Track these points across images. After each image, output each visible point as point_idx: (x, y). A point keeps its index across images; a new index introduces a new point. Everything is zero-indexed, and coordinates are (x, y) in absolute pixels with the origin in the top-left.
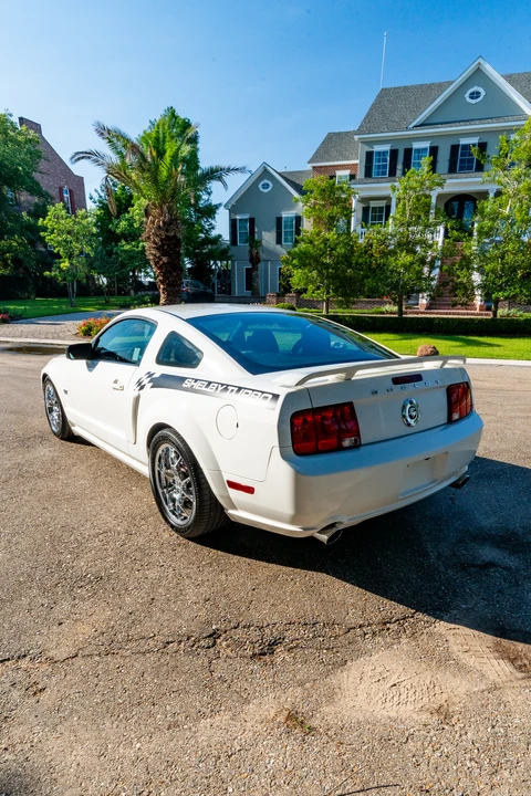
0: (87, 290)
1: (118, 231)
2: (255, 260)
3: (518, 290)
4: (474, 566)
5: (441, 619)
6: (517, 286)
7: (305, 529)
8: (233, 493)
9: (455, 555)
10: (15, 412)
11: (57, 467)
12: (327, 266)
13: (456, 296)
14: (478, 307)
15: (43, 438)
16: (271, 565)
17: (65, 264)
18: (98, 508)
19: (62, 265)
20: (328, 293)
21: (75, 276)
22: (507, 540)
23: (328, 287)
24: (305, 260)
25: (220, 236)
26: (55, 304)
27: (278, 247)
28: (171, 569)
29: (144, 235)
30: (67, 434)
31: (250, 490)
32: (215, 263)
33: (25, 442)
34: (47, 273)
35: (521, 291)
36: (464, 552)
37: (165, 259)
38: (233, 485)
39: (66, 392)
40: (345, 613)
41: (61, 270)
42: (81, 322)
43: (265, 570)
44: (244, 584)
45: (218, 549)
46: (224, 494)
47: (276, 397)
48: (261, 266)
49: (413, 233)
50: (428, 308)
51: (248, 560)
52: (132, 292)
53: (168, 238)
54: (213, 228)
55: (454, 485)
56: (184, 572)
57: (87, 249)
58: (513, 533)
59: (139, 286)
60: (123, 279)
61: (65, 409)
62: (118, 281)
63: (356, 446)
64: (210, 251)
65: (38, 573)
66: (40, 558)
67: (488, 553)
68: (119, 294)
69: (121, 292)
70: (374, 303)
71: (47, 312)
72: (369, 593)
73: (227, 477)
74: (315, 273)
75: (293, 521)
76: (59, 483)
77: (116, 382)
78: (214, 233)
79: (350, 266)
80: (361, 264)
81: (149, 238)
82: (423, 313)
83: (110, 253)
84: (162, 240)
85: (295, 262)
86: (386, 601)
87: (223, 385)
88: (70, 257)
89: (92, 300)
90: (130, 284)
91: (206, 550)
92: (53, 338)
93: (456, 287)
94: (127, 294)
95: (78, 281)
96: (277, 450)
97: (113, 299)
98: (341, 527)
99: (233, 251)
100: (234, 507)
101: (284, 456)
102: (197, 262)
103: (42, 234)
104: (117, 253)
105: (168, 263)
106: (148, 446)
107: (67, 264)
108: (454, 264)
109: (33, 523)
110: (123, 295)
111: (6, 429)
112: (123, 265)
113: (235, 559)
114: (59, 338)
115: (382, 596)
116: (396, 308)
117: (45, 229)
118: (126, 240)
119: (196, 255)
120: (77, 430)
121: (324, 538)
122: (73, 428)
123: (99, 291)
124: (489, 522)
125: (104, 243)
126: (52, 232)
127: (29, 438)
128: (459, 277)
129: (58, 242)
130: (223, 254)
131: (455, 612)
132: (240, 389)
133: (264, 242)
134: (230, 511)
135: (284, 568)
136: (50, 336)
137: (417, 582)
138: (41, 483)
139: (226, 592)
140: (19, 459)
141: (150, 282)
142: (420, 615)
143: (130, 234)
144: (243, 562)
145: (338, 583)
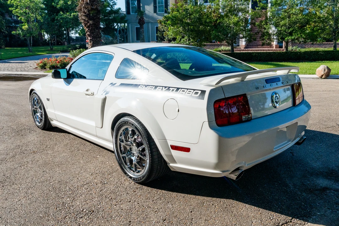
0: (38, 42)
1: (58, 6)
2: (141, 22)
3: (299, 35)
4: (317, 190)
5: (308, 221)
6: (299, 33)
7: (223, 172)
8: (175, 153)
9: (304, 185)
10: (8, 115)
11: (45, 146)
12: (188, 24)
13: (263, 40)
14: (274, 46)
15: (30, 130)
16: (197, 197)
17: (25, 27)
18: (79, 169)
19: (23, 27)
20: (189, 40)
21: (31, 34)
22: (330, 174)
23: (189, 37)
24: (175, 21)
25: (120, 9)
26: (19, 51)
27: (155, 14)
28: (136, 203)
29: (78, 8)
30: (48, 126)
31: (187, 150)
32: (117, 24)
33: (20, 132)
34: (13, 32)
35: (301, 36)
36: (309, 183)
37: (91, 22)
38: (174, 148)
39: (48, 100)
40: (250, 222)
41: (22, 30)
42: (39, 61)
43: (195, 200)
44: (184, 209)
45: (162, 189)
46: (168, 153)
47: (203, 92)
48: (145, 26)
49: (237, 5)
50: (246, 48)
51: (183, 195)
52: (66, 43)
53: (92, 9)
54: (115, 4)
55: (297, 143)
56: (145, 204)
57: (39, 18)
58: (332, 170)
59: (70, 39)
60: (60, 35)
61: (47, 110)
62: (57, 37)
63: (249, 120)
64: (114, 18)
65: (51, 211)
66: (50, 201)
67: (323, 182)
68: (58, 44)
69: (59, 43)
70: (215, 45)
71: (14, 56)
72: (261, 210)
73: (170, 143)
74: (181, 29)
75: (216, 167)
76: (49, 156)
77: (87, 90)
78: (116, 7)
79: (201, 24)
80: (208, 23)
81: (81, 10)
82: (244, 50)
83: (53, 20)
84: (89, 11)
85: (169, 22)
86: (273, 213)
87: (165, 87)
88: (28, 21)
89: (42, 48)
90: (65, 38)
91: (154, 190)
92: (21, 71)
93: (263, 35)
94: (62, 44)
95: (33, 37)
96: (207, 124)
97: (55, 48)
98: (244, 169)
99: (128, 17)
100: (174, 161)
101: (211, 127)
102: (106, 25)
103: (10, 9)
104: (57, 20)
105: (93, 24)
106: (113, 128)
107: (26, 26)
108: (261, 22)
109: (39, 181)
110: (60, 45)
111: (4, 125)
112: (61, 26)
113: (174, 194)
114: (25, 71)
115: (269, 210)
116: (230, 48)
117: (12, 6)
118: (63, 12)
119: (106, 20)
120: (54, 123)
121: (234, 177)
122: (52, 122)
123: (45, 43)
124: (317, 165)
125: (49, 14)
126: (17, 8)
127: (22, 130)
128: (265, 29)
129: (20, 13)
130: (122, 19)
131: (314, 217)
132: (178, 89)
133: (146, 12)
134: (171, 165)
135: (206, 198)
136: (19, 70)
137: (287, 201)
138: (37, 156)
139: (175, 214)
140: (18, 143)
141: (76, 37)
142: (295, 220)
143: (65, 9)
144: (180, 196)
145: (241, 205)
